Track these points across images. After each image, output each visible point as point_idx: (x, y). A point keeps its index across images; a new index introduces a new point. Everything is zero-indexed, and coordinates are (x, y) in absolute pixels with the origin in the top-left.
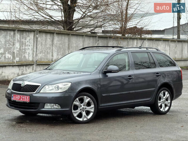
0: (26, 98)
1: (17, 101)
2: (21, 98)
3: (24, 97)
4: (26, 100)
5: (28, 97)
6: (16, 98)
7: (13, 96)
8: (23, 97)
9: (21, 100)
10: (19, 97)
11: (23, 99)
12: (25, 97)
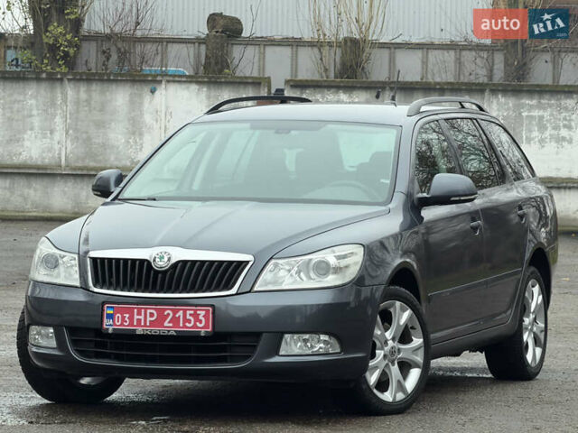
0: (196, 316)
1: (140, 331)
2: (162, 318)
3: (181, 313)
4: (195, 326)
5: (203, 313)
6: (131, 318)
7: (111, 312)
8: (175, 312)
9: (168, 327)
10: (152, 315)
11: (175, 321)
12: (188, 312)
